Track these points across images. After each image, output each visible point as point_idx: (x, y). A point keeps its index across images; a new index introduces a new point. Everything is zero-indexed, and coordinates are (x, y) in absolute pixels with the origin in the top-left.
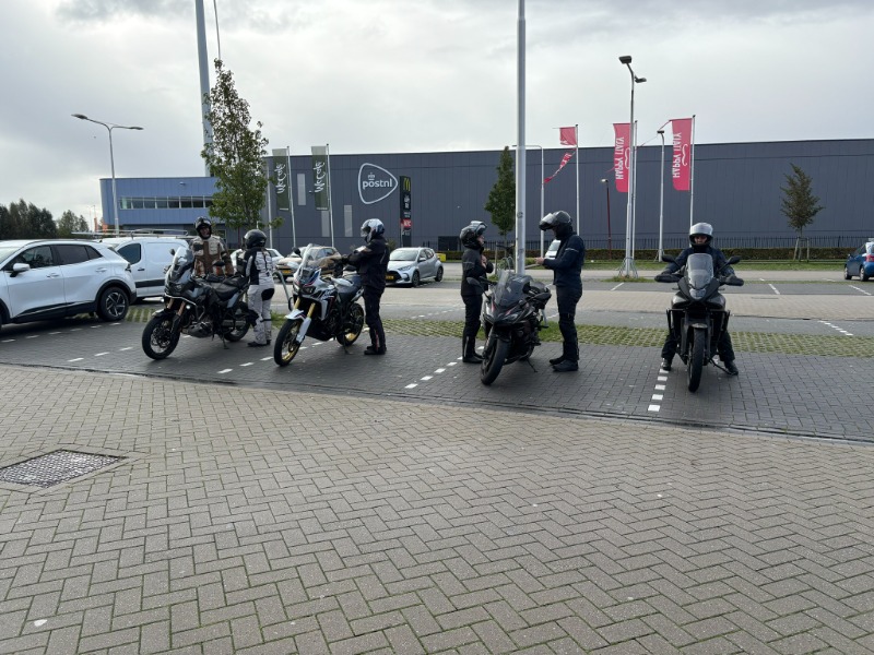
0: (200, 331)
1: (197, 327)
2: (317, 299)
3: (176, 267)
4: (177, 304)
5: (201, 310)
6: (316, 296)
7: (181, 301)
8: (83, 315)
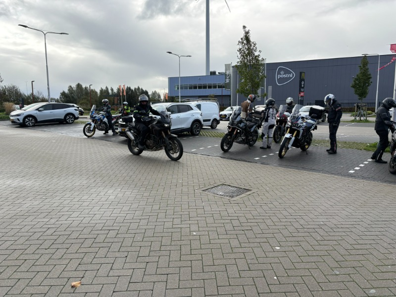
0: (241, 141)
1: (240, 139)
2: (298, 129)
3: (235, 114)
4: (233, 129)
5: (243, 132)
7: (235, 128)
8: (185, 133)
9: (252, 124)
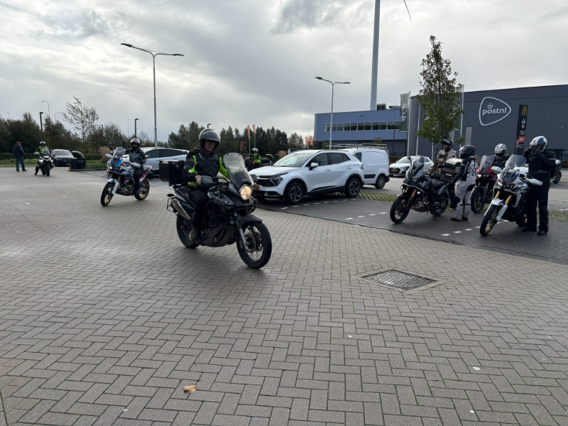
0: (422, 208)
1: (421, 205)
2: (515, 193)
3: (414, 168)
4: (411, 190)
5: (425, 195)
6: (514, 190)
7: (414, 188)
8: (337, 193)
9: (440, 183)
